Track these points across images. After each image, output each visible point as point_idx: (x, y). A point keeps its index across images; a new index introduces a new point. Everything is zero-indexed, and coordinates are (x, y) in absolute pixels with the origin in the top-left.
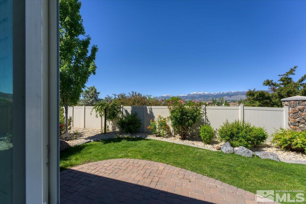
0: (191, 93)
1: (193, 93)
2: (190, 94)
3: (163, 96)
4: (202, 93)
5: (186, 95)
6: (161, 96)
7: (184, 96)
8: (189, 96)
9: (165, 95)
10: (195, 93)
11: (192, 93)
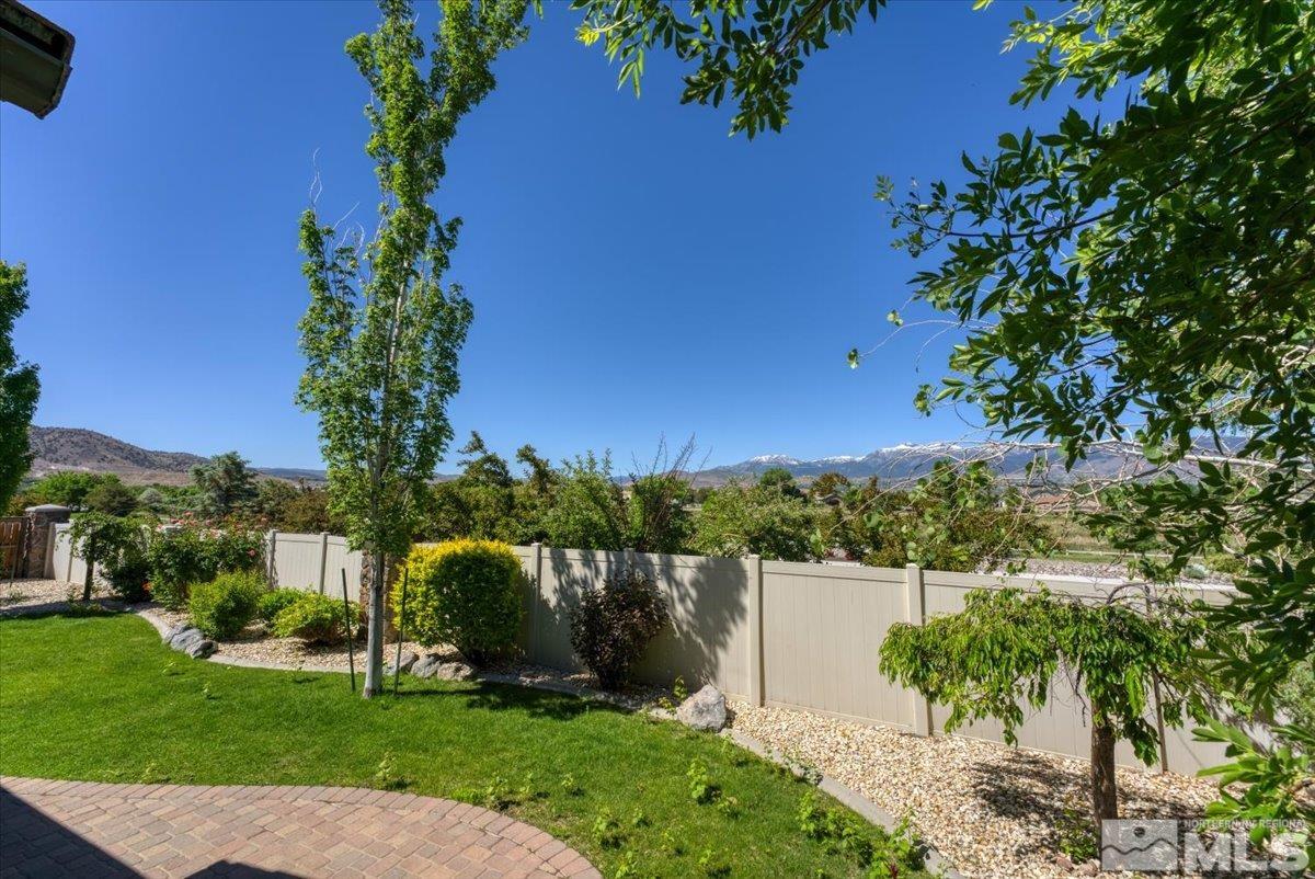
0: (884, 450)
1: (894, 449)
2: (877, 452)
3: (758, 463)
4: (936, 446)
5: (859, 459)
6: (746, 463)
7: (852, 463)
8: (875, 462)
9: (764, 459)
10: (902, 447)
11: (889, 449)
